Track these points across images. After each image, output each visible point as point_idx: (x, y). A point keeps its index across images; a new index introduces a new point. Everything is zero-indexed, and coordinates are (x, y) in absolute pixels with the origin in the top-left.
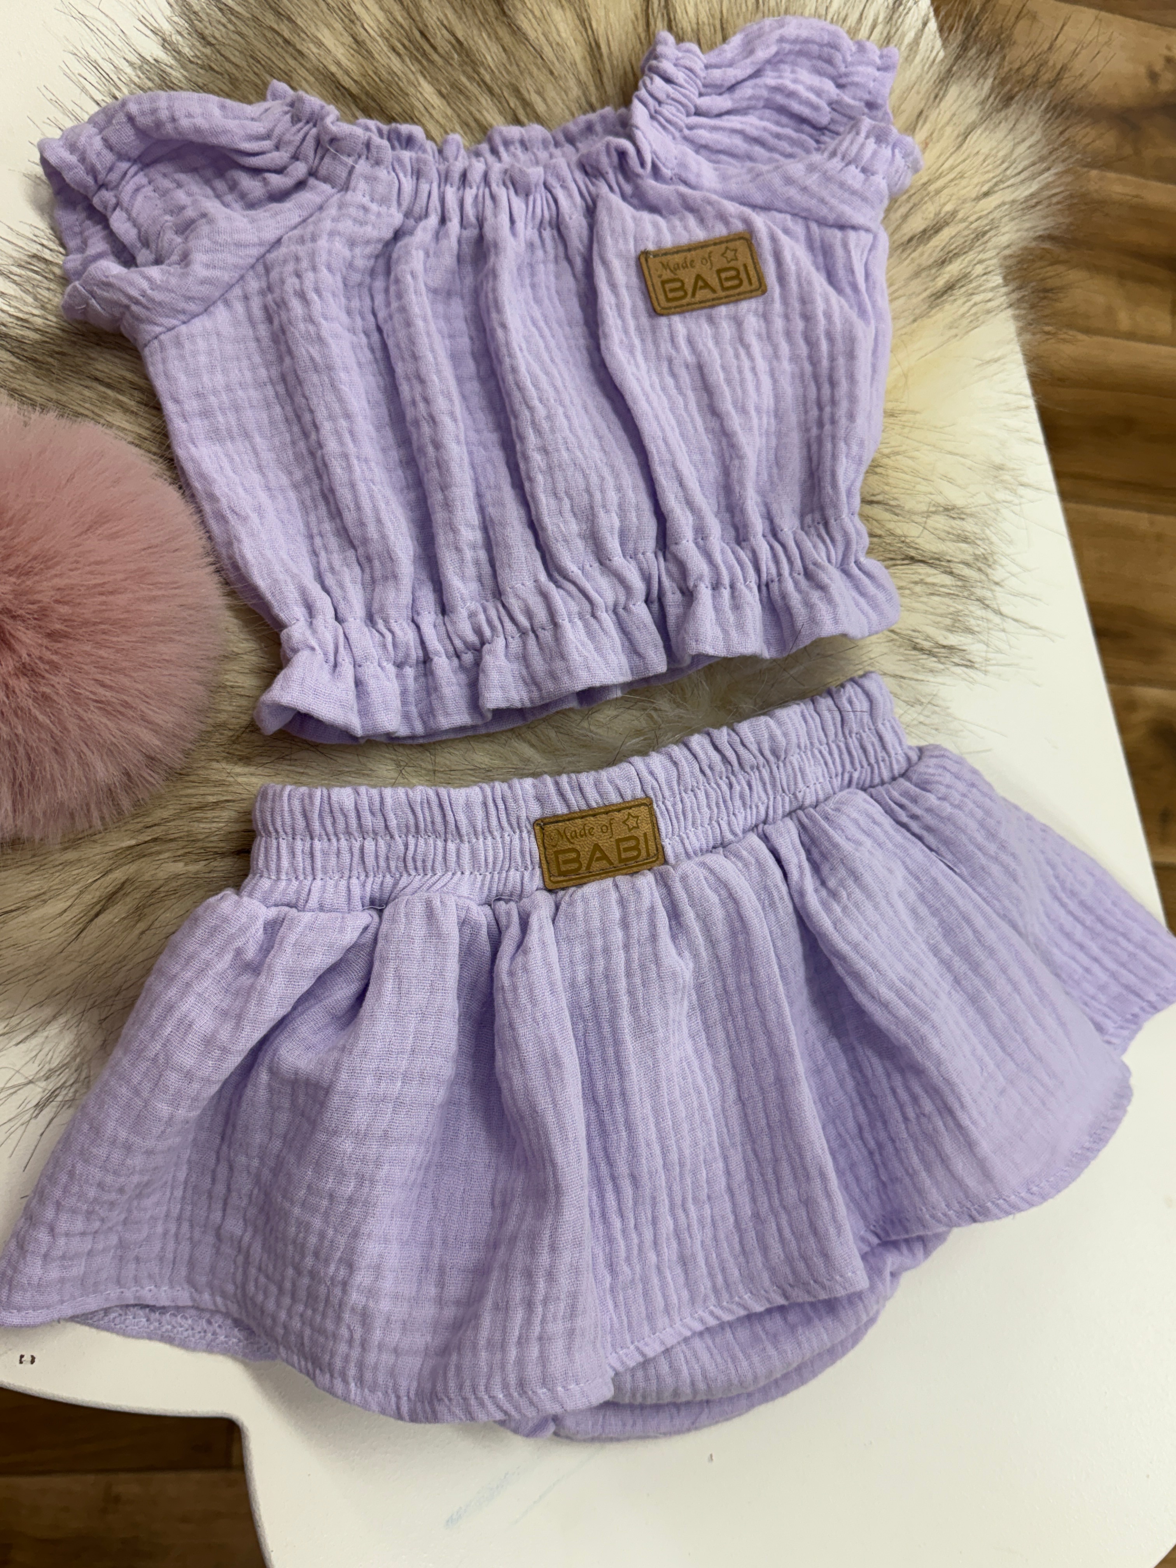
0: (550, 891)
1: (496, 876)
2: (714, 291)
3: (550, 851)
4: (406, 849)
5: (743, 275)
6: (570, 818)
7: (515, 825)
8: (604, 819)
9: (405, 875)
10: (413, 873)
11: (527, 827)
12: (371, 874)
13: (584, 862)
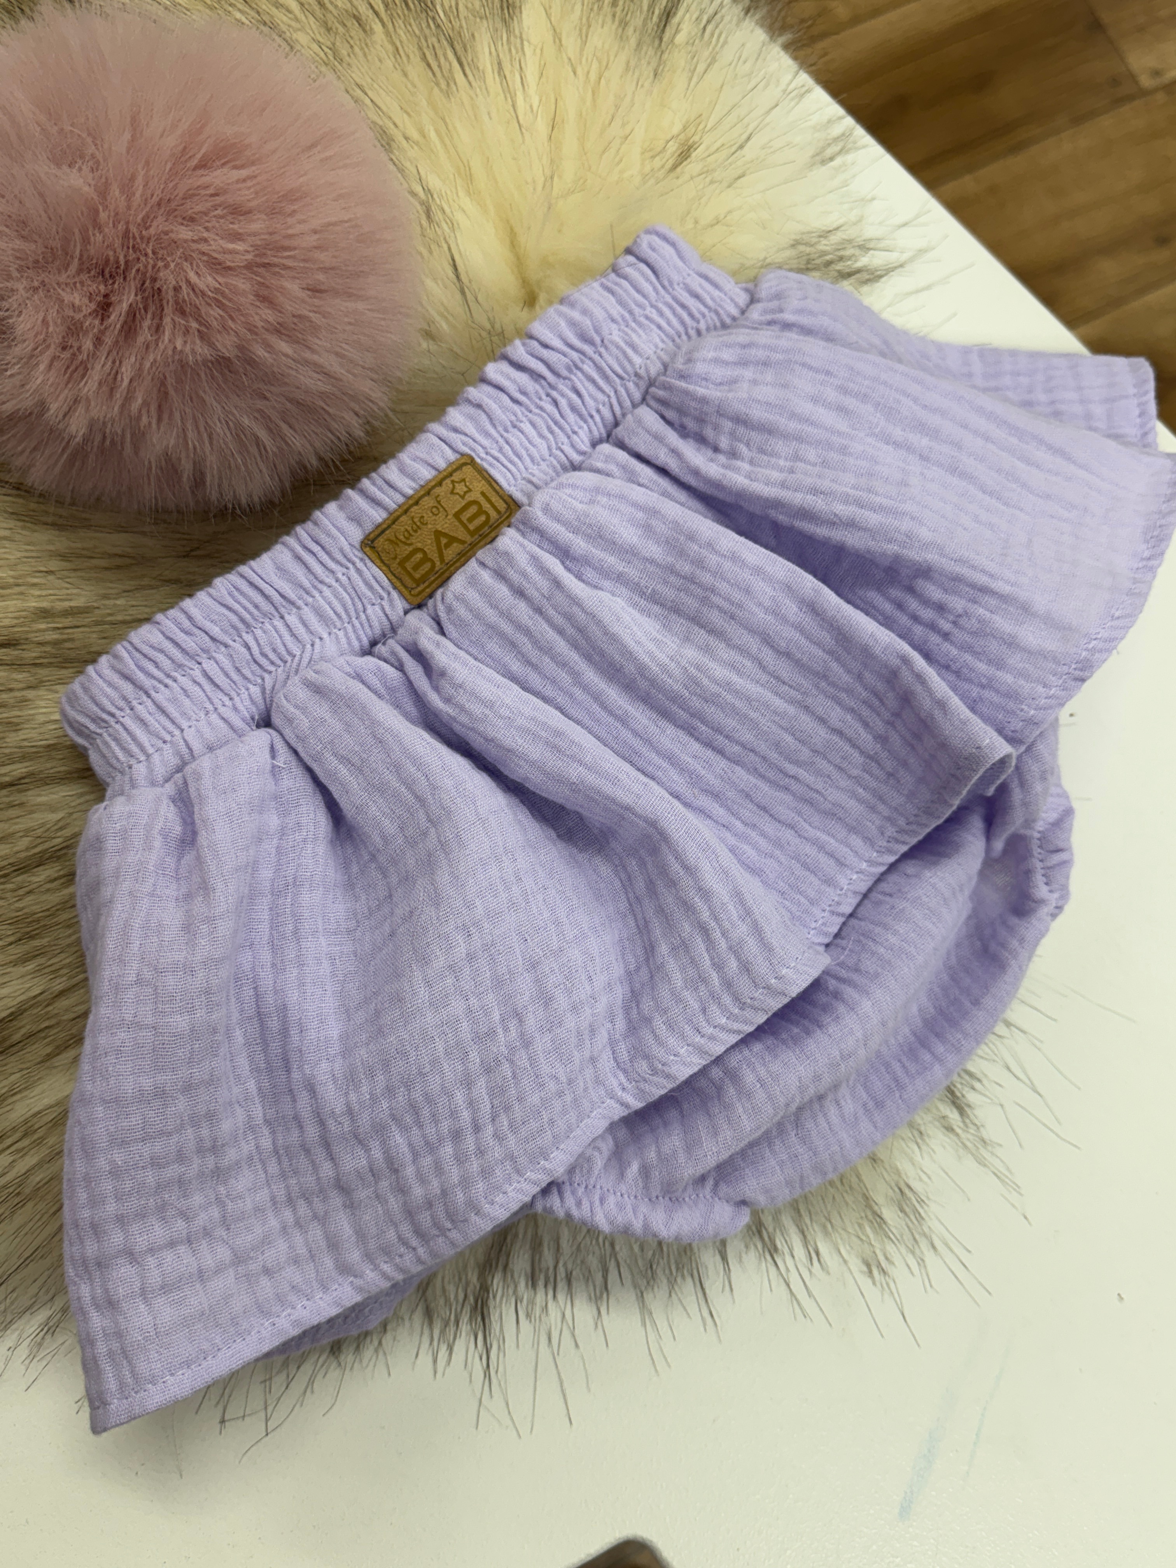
0: (420, 606)
1: (356, 623)
3: (394, 565)
4: (249, 648)
6: (394, 519)
7: (344, 561)
9: (266, 676)
11: (356, 555)
12: (233, 694)
13: (435, 557)
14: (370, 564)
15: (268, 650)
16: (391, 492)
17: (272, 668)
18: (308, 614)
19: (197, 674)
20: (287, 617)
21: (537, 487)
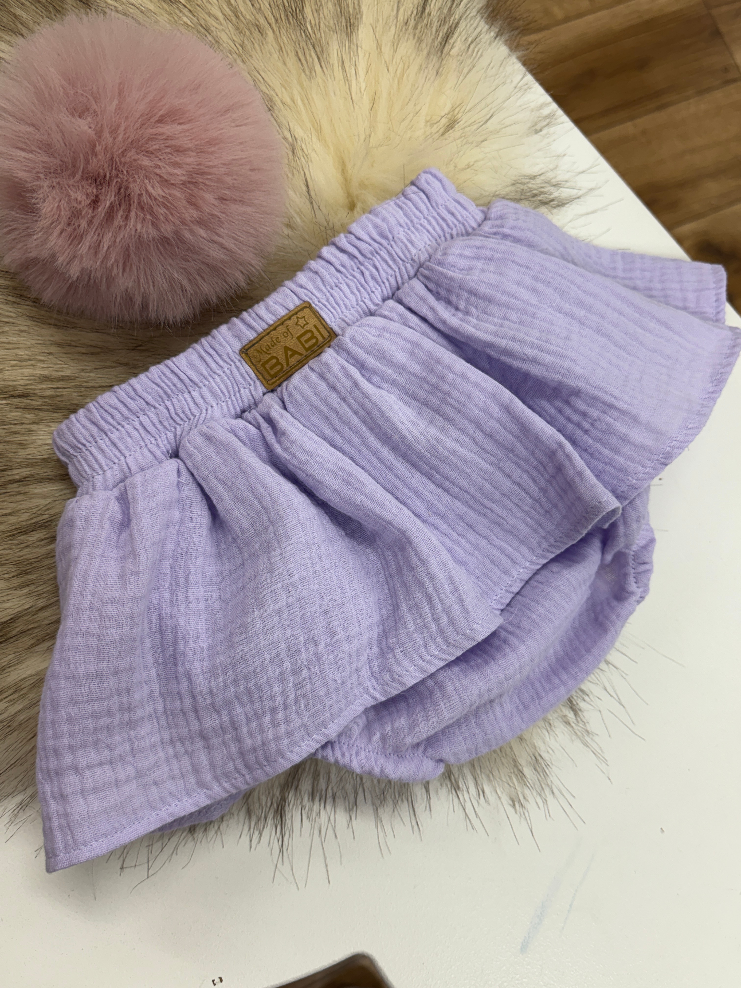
0: (272, 391)
1: (234, 398)
3: (259, 366)
4: (168, 410)
6: (260, 338)
7: (229, 361)
8: (282, 329)
11: (236, 358)
12: (157, 437)
13: (284, 362)
14: (244, 364)
15: (179, 412)
16: (260, 321)
17: (181, 423)
18: (205, 390)
19: (136, 423)
20: (192, 392)
21: (349, 325)
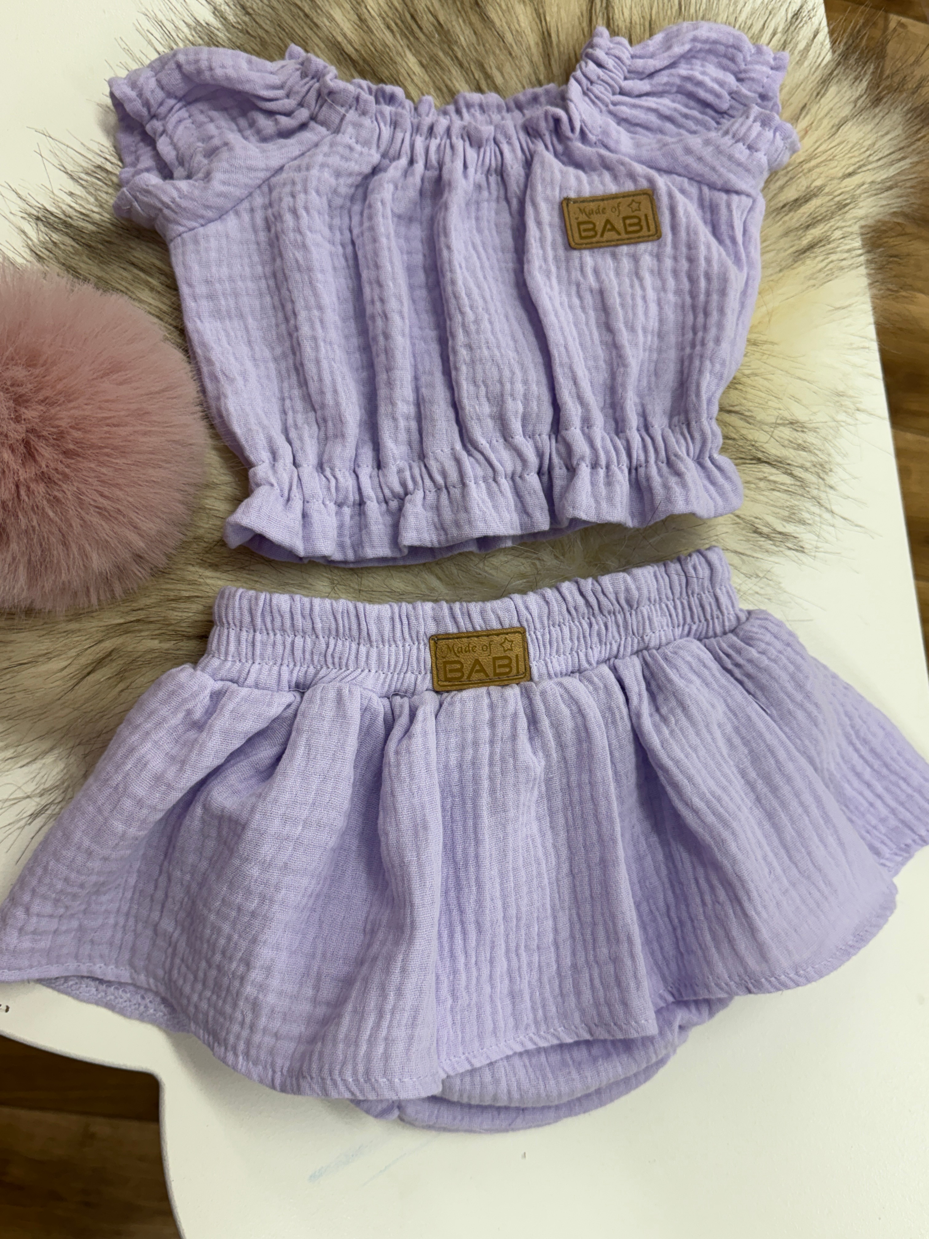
0: (437, 692)
1: (396, 676)
2: (619, 234)
3: (440, 661)
4: (328, 647)
5: (644, 223)
6: (458, 636)
7: (415, 638)
8: (485, 640)
9: (325, 668)
10: (331, 666)
11: (423, 640)
12: (298, 664)
14: (428, 650)
15: (337, 655)
16: (467, 619)
18: (374, 652)
20: (361, 646)
21: (550, 676)
